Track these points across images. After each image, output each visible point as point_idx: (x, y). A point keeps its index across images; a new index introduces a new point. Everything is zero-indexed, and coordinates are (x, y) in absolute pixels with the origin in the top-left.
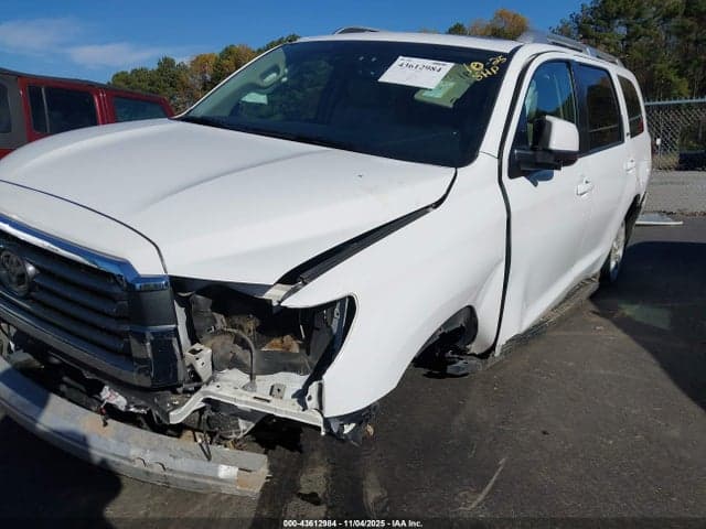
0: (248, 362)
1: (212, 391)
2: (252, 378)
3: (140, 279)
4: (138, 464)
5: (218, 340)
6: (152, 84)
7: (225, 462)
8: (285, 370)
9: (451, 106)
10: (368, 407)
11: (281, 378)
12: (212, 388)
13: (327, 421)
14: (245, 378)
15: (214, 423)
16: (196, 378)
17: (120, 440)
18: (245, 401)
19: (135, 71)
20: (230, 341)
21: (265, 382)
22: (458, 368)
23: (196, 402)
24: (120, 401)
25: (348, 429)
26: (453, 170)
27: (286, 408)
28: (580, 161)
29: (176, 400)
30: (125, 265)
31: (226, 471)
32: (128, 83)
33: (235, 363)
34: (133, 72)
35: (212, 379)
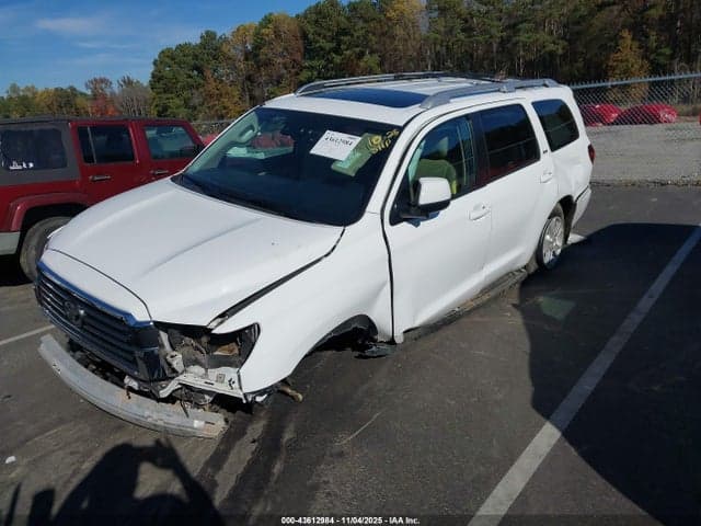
0: (203, 361)
1: (183, 378)
2: (206, 370)
3: (137, 323)
4: (149, 420)
5: (186, 349)
6: (196, 57)
7: (197, 418)
8: (225, 365)
9: (353, 175)
10: (272, 386)
11: (223, 370)
12: (181, 377)
13: (245, 395)
14: (202, 370)
15: (189, 395)
16: (174, 371)
17: (139, 406)
18: (199, 384)
19: (180, 47)
20: (192, 350)
21: (214, 373)
22: (373, 352)
23: (173, 386)
24: (135, 385)
25: (259, 399)
26: (342, 228)
27: (223, 389)
28: (452, 202)
29: (163, 383)
30: (128, 315)
31: (197, 424)
32: (173, 59)
33: (196, 362)
34: (177, 48)
35: (184, 371)
